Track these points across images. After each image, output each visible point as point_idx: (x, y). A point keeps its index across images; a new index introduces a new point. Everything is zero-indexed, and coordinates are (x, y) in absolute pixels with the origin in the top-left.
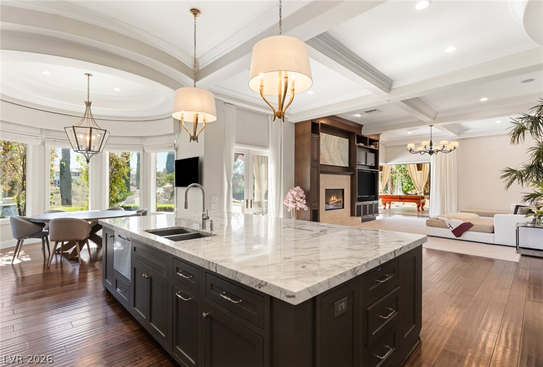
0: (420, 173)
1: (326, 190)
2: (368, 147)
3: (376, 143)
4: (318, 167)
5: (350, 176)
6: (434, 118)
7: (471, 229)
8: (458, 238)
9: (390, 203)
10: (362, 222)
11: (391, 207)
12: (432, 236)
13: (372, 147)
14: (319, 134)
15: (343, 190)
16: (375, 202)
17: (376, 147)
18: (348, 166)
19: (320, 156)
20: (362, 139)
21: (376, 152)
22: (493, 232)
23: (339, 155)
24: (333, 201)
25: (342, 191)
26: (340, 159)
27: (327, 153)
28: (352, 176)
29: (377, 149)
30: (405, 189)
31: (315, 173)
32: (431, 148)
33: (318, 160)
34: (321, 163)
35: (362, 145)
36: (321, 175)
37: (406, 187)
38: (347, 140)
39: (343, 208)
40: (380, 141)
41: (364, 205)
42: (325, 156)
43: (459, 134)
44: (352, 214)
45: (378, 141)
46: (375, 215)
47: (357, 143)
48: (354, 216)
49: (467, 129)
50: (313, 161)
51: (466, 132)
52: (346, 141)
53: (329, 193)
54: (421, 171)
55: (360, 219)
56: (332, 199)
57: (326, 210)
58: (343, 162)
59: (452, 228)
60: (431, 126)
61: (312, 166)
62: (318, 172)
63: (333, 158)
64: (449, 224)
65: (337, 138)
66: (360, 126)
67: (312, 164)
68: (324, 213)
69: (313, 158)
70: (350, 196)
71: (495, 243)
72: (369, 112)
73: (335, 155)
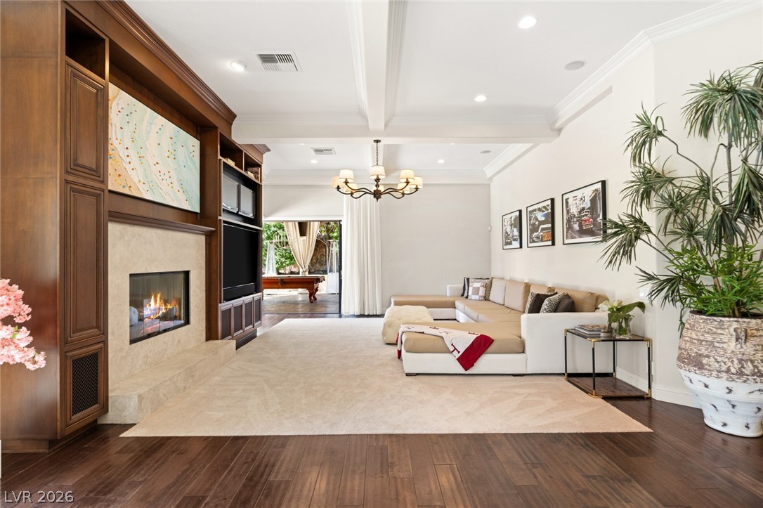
0: (304, 241)
1: (131, 275)
2: (243, 172)
3: (256, 168)
4: (97, 196)
5: (203, 238)
7: (490, 349)
8: (468, 372)
10: (237, 349)
12: (417, 374)
13: (250, 175)
14: (105, 88)
15: (187, 274)
16: (257, 296)
17: (256, 177)
18: (198, 209)
19: (110, 161)
20: (231, 150)
21: (255, 188)
22: (524, 351)
23: (174, 179)
24: (155, 311)
25: (182, 277)
26: (176, 186)
27: (134, 158)
28: (210, 237)
29: (259, 182)
31: (86, 214)
32: (377, 186)
33: (99, 172)
34: (110, 187)
35: (231, 163)
36: (114, 229)
38: (197, 143)
39: (188, 322)
40: (263, 166)
41: (236, 308)
42: (129, 167)
44: (211, 335)
45: (260, 166)
46: (256, 324)
47: (221, 156)
48: (216, 338)
50: (72, 167)
52: (193, 146)
53: (141, 286)
54: (305, 238)
56: (152, 304)
57: (133, 341)
58: (185, 198)
59: (459, 352)
60: (377, 141)
61: (69, 186)
62: (98, 213)
63: (157, 181)
64: (452, 345)
65: (170, 128)
66: (230, 116)
67: (71, 178)
68: (125, 354)
69: (76, 160)
70: (204, 288)
71: (528, 373)
72: (267, 59)
73: (161, 174)
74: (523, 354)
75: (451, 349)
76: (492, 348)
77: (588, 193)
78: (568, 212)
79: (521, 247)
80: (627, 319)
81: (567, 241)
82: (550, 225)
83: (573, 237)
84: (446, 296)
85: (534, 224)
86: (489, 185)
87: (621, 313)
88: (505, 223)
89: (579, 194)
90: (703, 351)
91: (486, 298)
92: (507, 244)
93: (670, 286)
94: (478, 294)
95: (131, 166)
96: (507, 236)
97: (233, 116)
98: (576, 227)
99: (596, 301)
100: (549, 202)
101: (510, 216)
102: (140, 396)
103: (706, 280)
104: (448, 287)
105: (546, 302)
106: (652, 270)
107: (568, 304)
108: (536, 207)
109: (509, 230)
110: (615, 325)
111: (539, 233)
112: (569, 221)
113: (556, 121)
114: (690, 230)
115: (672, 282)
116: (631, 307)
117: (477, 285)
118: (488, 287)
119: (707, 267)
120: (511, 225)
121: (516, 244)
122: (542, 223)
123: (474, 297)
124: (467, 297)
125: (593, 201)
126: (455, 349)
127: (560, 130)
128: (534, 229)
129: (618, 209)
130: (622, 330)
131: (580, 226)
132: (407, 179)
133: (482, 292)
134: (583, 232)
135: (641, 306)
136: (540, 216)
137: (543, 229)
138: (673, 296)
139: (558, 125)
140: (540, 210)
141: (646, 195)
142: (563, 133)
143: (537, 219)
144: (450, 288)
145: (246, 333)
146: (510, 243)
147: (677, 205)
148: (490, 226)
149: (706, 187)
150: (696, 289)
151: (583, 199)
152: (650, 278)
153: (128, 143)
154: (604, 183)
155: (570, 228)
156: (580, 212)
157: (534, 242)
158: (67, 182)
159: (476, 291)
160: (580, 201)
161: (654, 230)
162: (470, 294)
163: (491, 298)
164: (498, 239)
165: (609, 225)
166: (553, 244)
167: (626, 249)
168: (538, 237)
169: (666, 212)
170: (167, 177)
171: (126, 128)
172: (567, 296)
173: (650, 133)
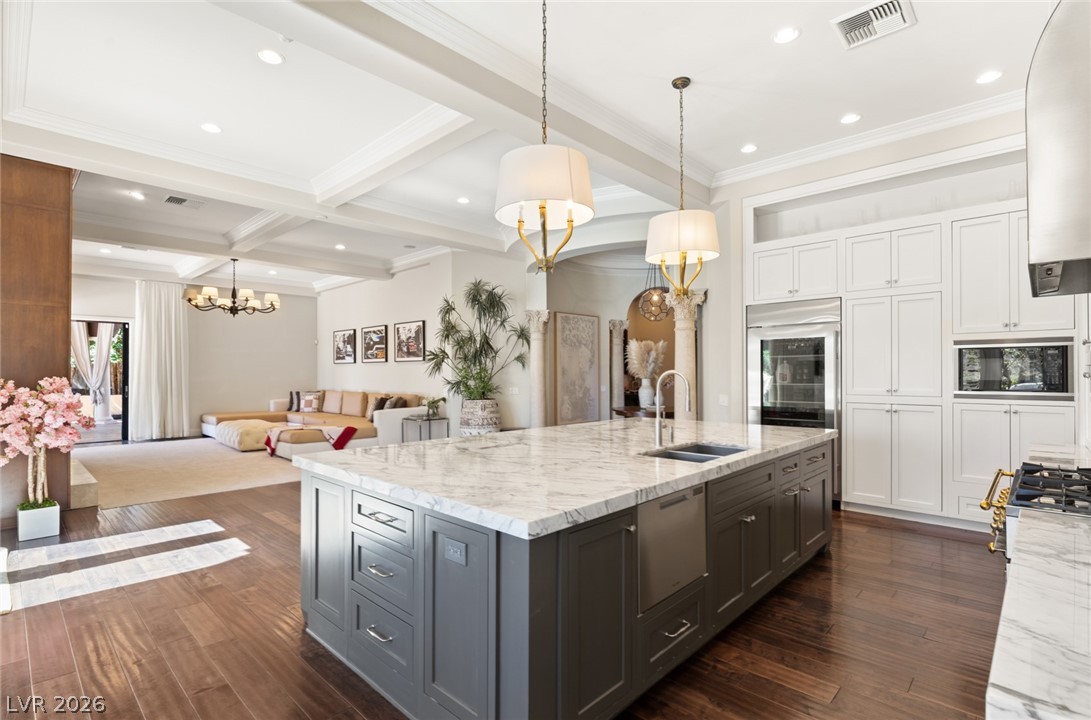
32: (234, 303)
74: (376, 437)
75: (328, 437)
76: (357, 434)
77: (414, 327)
78: (399, 338)
79: (355, 362)
80: (437, 408)
81: (397, 359)
82: (383, 346)
83: (402, 357)
84: (269, 410)
85: (369, 343)
86: (316, 299)
87: (434, 404)
88: (337, 339)
89: (407, 326)
90: (470, 417)
91: (320, 410)
92: (338, 358)
93: (456, 386)
94: (311, 406)
96: (338, 351)
98: (405, 349)
99: (418, 400)
100: (383, 328)
101: (343, 333)
103: (471, 383)
104: (272, 402)
105: (388, 402)
106: (450, 378)
107: (402, 403)
108: (372, 329)
109: (341, 345)
110: (431, 411)
111: (374, 351)
112: (399, 345)
113: (391, 269)
114: (465, 358)
115: (458, 384)
116: (439, 401)
117: (310, 397)
118: (322, 399)
119: (473, 376)
120: (344, 342)
121: (350, 359)
122: (375, 343)
123: (306, 410)
124: (298, 410)
125: (417, 332)
126: (331, 437)
127: (393, 275)
128: (368, 347)
129: (433, 343)
130: (434, 414)
131: (408, 349)
133: (315, 404)
134: (409, 354)
135: (444, 400)
136: (375, 338)
137: (377, 349)
138: (458, 392)
139: (392, 271)
140: (374, 332)
141: (447, 336)
142: (395, 276)
143: (372, 340)
144: (275, 403)
146: (343, 358)
147: (461, 344)
148: (316, 339)
149: (471, 338)
150: (467, 387)
151: (410, 330)
152: (449, 383)
154: (424, 322)
155: (400, 349)
156: (408, 339)
157: (368, 358)
159: (309, 404)
160: (408, 331)
161: (450, 357)
162: (302, 406)
163: (324, 409)
164: (326, 353)
165: (427, 353)
166: (387, 361)
167: (438, 367)
168: (372, 355)
169: (456, 348)
172: (401, 398)
173: (448, 309)
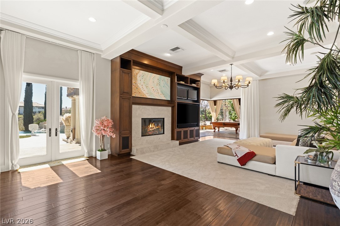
1: (142, 119)
2: (189, 85)
3: (198, 82)
4: (129, 99)
5: (170, 108)
6: (233, 58)
7: (254, 158)
9: (219, 128)
10: (179, 145)
11: (220, 130)
13: (194, 85)
14: (131, 69)
15: (164, 119)
16: (196, 128)
17: (198, 85)
18: (169, 99)
19: (137, 90)
20: (182, 78)
21: (198, 89)
22: (275, 163)
23: (159, 91)
24: (152, 128)
25: (162, 120)
26: (160, 93)
27: (144, 87)
28: (172, 108)
29: (199, 87)
30: (233, 118)
31: (126, 104)
32: (231, 84)
33: (130, 93)
34: (133, 96)
35: (183, 83)
36: (134, 107)
37: (234, 116)
38: (169, 79)
39: (164, 133)
40: (201, 81)
41: (184, 131)
42: (143, 90)
43: (260, 76)
44: (173, 138)
45: (200, 81)
47: (177, 81)
48: (174, 140)
49: (266, 72)
50: (122, 93)
51: (266, 74)
52: (167, 80)
53: (146, 122)
55: (178, 142)
56: (151, 126)
57: (142, 136)
58: (164, 96)
59: (238, 157)
60: (231, 64)
61: (121, 98)
62: (129, 103)
63: (152, 92)
64: (235, 153)
65: (157, 76)
66: (180, 68)
67: (122, 96)
68: (140, 139)
69: (123, 91)
70: (171, 124)
71: (277, 175)
72: (174, 50)
73: (154, 90)
74: (274, 165)
75: (235, 155)
76: (255, 158)
95: (144, 90)
97: (181, 67)
102: (137, 149)
126: (237, 155)
132: (239, 80)
145: (195, 139)
153: (142, 83)
158: (121, 97)
170: (156, 90)
171: (142, 80)
